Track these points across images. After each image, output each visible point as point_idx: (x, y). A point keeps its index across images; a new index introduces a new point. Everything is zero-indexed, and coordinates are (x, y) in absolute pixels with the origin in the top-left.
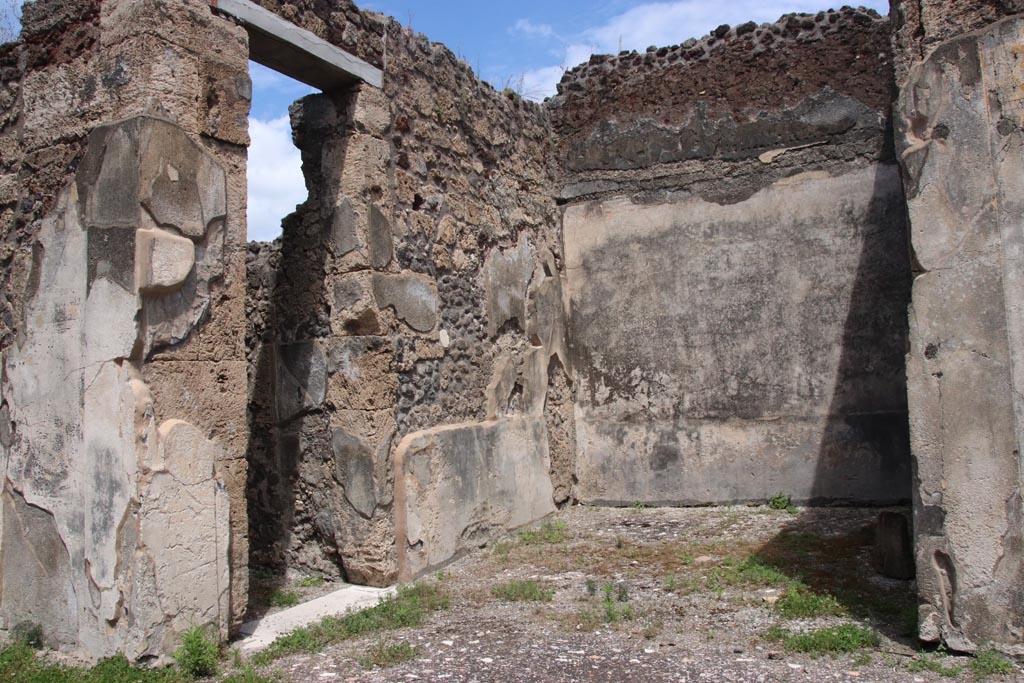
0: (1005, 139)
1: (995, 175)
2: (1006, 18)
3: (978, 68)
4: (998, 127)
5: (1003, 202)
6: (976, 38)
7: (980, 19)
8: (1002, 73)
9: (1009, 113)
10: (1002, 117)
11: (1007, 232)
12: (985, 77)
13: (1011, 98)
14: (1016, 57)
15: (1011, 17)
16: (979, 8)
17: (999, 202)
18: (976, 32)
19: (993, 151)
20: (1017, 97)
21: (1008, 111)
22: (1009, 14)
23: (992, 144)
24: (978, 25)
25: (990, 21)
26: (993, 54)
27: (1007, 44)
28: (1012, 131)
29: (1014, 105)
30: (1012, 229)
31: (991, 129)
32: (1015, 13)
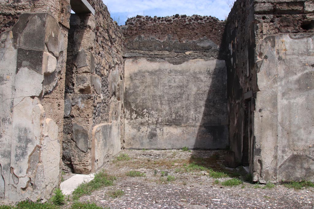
0: (280, 61)
1: (277, 70)
2: (280, 33)
3: (275, 44)
4: (278, 59)
5: (278, 76)
6: (275, 36)
7: (275, 32)
8: (280, 46)
9: (281, 56)
10: (279, 56)
11: (279, 83)
12: (276, 46)
13: (281, 52)
14: (282, 43)
15: (281, 33)
16: (275, 29)
17: (277, 76)
18: (274, 35)
19: (277, 64)
20: (282, 52)
21: (281, 55)
22: (281, 32)
23: (277, 62)
24: (275, 33)
25: (277, 33)
26: (278, 41)
27: (281, 39)
28: (281, 60)
29: (282, 54)
30: (280, 83)
31: (277, 59)
32: (282, 32)
